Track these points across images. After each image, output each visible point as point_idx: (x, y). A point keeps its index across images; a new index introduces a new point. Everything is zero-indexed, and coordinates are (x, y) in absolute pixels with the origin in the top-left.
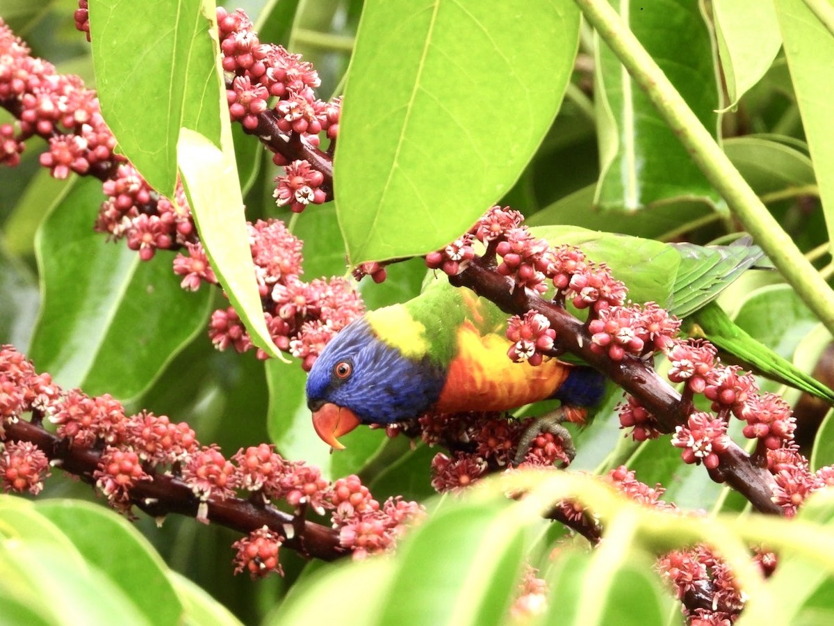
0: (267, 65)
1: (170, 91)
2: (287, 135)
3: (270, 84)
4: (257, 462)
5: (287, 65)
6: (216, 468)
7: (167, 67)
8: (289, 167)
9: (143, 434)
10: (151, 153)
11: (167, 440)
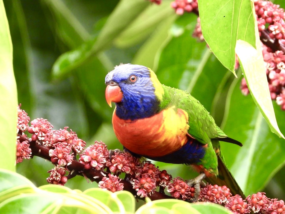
0: (264, 10)
1: (232, 25)
2: (273, 40)
3: (266, 18)
4: (257, 200)
5: (273, 10)
6: (240, 206)
7: (230, 15)
8: (275, 54)
9: (208, 194)
10: (224, 51)
11: (218, 195)
